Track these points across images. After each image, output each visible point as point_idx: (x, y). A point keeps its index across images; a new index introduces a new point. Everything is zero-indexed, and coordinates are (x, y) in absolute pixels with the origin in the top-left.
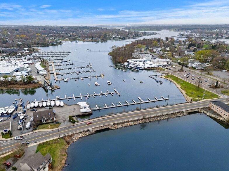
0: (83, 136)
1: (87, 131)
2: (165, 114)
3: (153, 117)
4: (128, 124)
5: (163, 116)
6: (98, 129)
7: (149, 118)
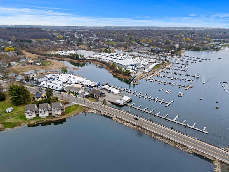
0: (95, 113)
1: (99, 111)
2: (164, 136)
3: (150, 131)
4: (126, 123)
5: (160, 136)
6: (106, 114)
7: (145, 129)
